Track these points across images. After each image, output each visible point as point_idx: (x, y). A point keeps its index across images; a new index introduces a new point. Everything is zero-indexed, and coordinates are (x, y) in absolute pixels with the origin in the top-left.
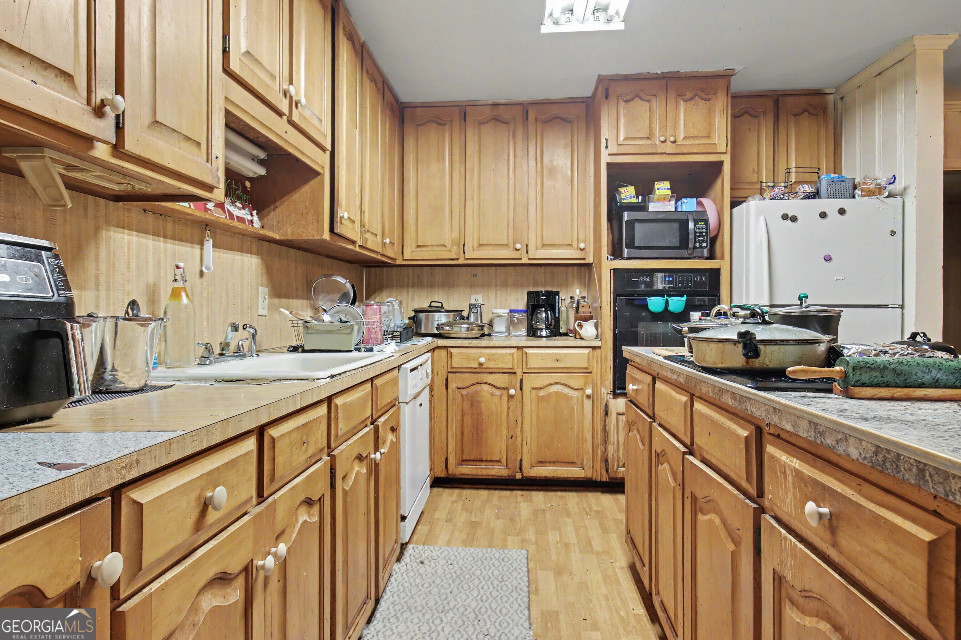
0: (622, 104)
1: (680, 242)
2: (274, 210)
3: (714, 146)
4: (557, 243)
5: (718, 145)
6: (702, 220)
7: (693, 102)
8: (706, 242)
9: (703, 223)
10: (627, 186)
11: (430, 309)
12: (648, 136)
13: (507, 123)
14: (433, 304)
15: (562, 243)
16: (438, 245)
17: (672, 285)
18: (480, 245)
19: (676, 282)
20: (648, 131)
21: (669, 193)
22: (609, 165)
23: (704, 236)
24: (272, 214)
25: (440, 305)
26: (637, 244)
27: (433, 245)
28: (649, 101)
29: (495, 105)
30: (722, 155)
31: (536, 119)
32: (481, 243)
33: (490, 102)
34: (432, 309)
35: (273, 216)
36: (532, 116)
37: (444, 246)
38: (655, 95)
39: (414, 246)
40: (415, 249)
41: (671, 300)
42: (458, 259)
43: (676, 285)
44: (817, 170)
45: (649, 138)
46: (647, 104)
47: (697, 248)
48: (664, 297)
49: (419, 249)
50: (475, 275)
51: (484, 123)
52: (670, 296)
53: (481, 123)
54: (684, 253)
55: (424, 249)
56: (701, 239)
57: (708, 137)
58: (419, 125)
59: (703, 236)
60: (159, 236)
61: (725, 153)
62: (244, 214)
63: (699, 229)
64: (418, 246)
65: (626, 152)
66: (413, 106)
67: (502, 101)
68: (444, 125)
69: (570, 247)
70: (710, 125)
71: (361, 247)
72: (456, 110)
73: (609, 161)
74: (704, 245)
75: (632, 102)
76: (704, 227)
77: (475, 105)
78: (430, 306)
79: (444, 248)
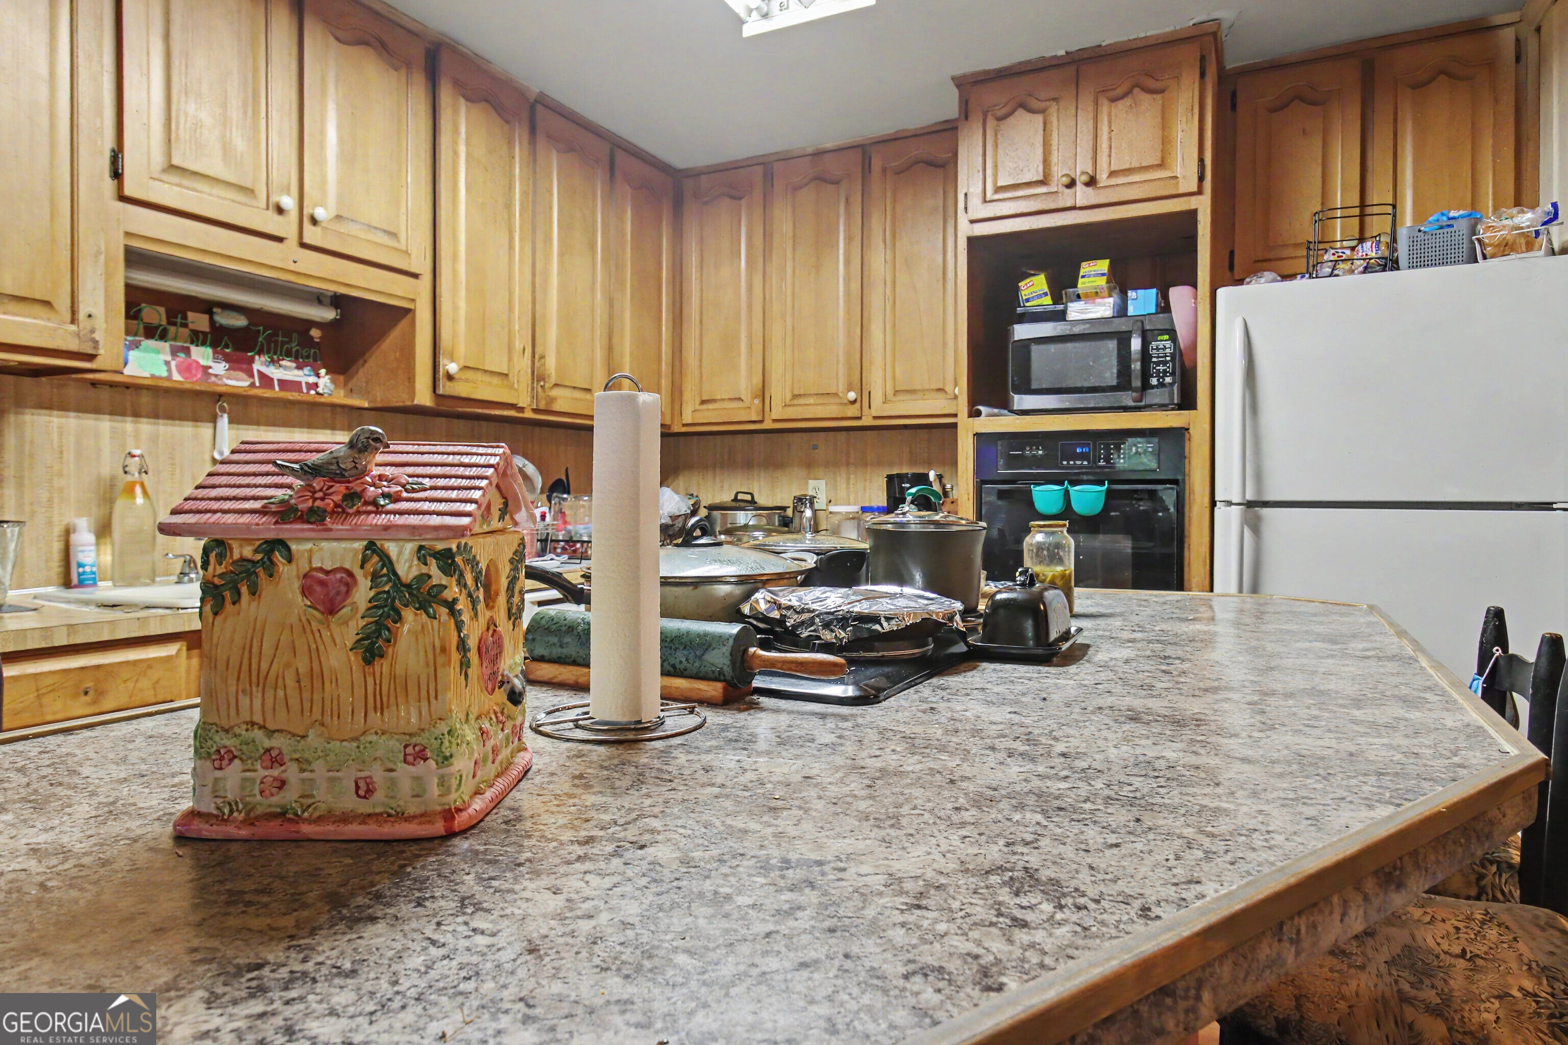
0: (991, 123)
1: (1118, 377)
2: (363, 365)
3: (1173, 181)
4: (919, 387)
5: (1180, 180)
6: (1163, 332)
7: (1128, 101)
8: (1173, 374)
9: (1166, 337)
10: (1034, 275)
11: (734, 504)
12: (1041, 178)
13: (837, 183)
14: (740, 497)
15: (927, 387)
16: (730, 399)
17: (1085, 463)
18: (795, 396)
19: (1094, 456)
20: (1041, 169)
21: (1102, 282)
22: (971, 241)
23: (1167, 362)
24: (361, 371)
25: (748, 497)
26: (1034, 386)
27: (723, 400)
28: (1043, 111)
29: (819, 154)
30: (1193, 198)
31: (884, 170)
32: (796, 392)
33: (810, 150)
34: (738, 504)
35: (361, 375)
36: (877, 165)
37: (740, 399)
38: (1054, 99)
39: (698, 401)
40: (698, 407)
41: (1074, 490)
42: (761, 422)
43: (1095, 462)
44: (1389, 209)
45: (1043, 182)
46: (1039, 118)
47: (1153, 387)
48: (1062, 484)
49: (705, 407)
50: (815, 447)
51: (801, 187)
52: (1074, 483)
53: (796, 189)
54: (1127, 399)
55: (711, 406)
56: (1161, 368)
57: (1161, 165)
58: (705, 203)
59: (1165, 363)
60: (124, 414)
61: (1200, 192)
62: (304, 376)
63: (1158, 349)
64: (703, 402)
65: (999, 214)
66: (694, 174)
67: (829, 145)
68: (740, 198)
69: (941, 395)
70: (1166, 143)
71: (535, 411)
72: (759, 169)
73: (971, 234)
74: (1168, 380)
75: (1011, 120)
76: (1168, 344)
77: (786, 158)
78: (735, 499)
79: (740, 404)
